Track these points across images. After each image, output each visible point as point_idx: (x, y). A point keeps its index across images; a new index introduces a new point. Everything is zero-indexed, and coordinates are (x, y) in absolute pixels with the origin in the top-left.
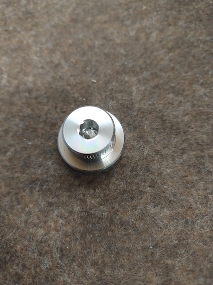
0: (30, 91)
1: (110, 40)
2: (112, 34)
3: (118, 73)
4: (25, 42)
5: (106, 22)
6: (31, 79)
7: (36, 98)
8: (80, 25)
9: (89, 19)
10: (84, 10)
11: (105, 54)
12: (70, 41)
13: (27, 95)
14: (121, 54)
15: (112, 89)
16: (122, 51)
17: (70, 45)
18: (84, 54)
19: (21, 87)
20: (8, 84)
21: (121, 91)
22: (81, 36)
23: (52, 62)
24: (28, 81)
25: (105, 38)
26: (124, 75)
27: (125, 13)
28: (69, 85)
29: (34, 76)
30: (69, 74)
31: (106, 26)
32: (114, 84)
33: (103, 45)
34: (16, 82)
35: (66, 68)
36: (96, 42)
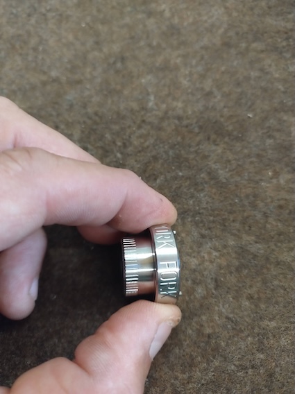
0: (179, 118)
1: (267, 73)
2: (270, 66)
3: (276, 110)
4: (172, 62)
5: (262, 51)
6: (180, 105)
7: (187, 126)
8: (233, 51)
9: (244, 45)
10: (237, 34)
11: (261, 88)
12: (223, 68)
13: (176, 122)
14: (279, 89)
15: (269, 127)
16: (280, 87)
17: (223, 73)
18: (238, 84)
19: (170, 112)
20: (155, 107)
21: (278, 130)
22: (235, 63)
23: (202, 89)
24: (177, 106)
25: (262, 70)
26: (282, 114)
27: (284, 44)
28: (222, 116)
29: (184, 102)
30: (222, 104)
31: (262, 56)
32: (271, 121)
33: (260, 77)
34: (164, 106)
35: (219, 97)
36: (252, 73)
